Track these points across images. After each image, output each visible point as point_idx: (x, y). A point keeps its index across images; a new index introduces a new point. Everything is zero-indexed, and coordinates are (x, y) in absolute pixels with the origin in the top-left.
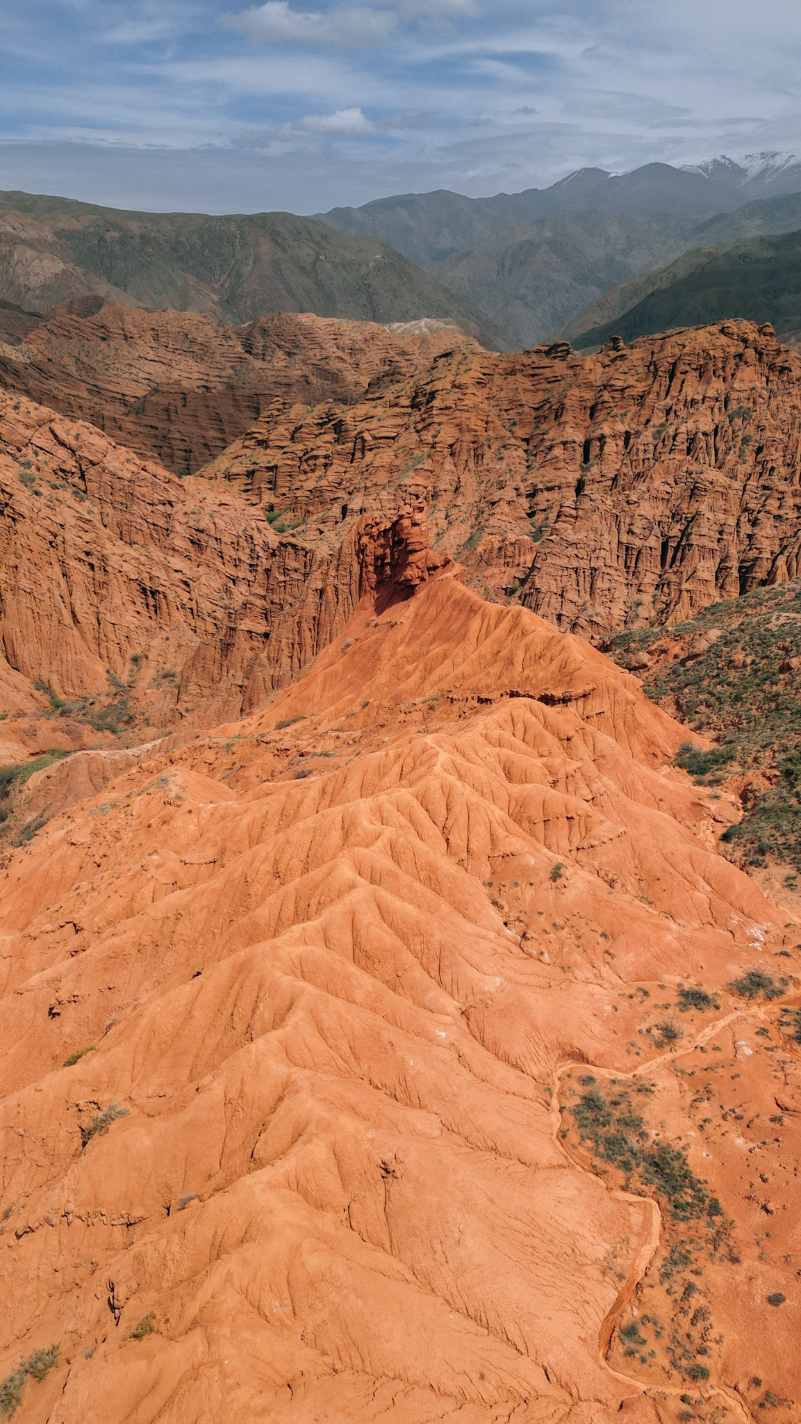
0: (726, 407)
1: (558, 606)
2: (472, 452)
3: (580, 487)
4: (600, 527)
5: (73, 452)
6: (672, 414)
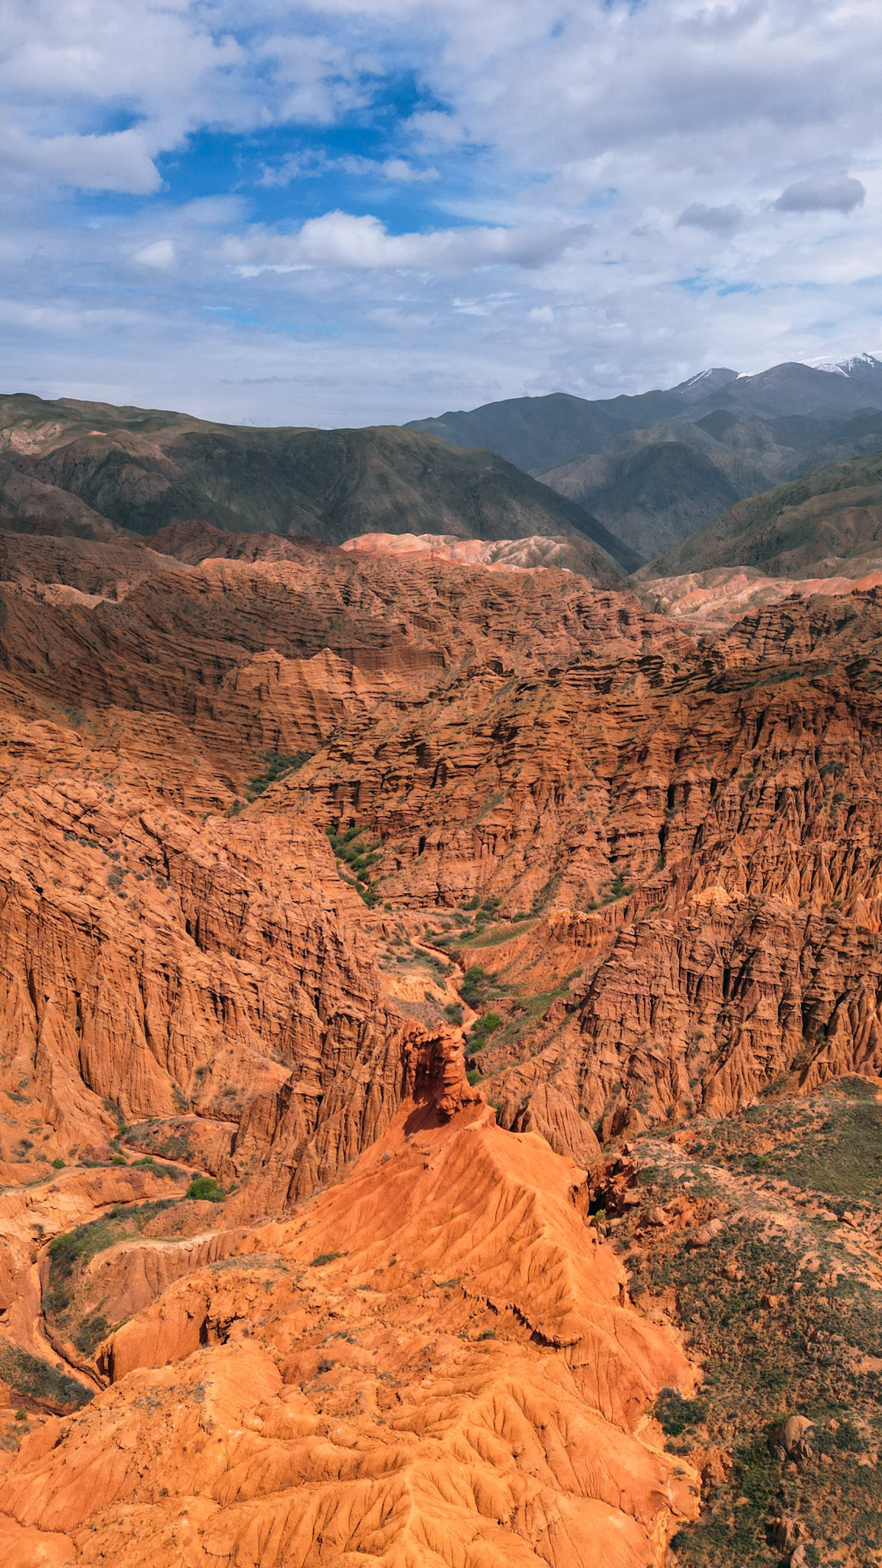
0: (817, 759)
1: (617, 1035)
2: (553, 792)
3: (663, 834)
4: (660, 954)
5: (160, 841)
6: (760, 765)
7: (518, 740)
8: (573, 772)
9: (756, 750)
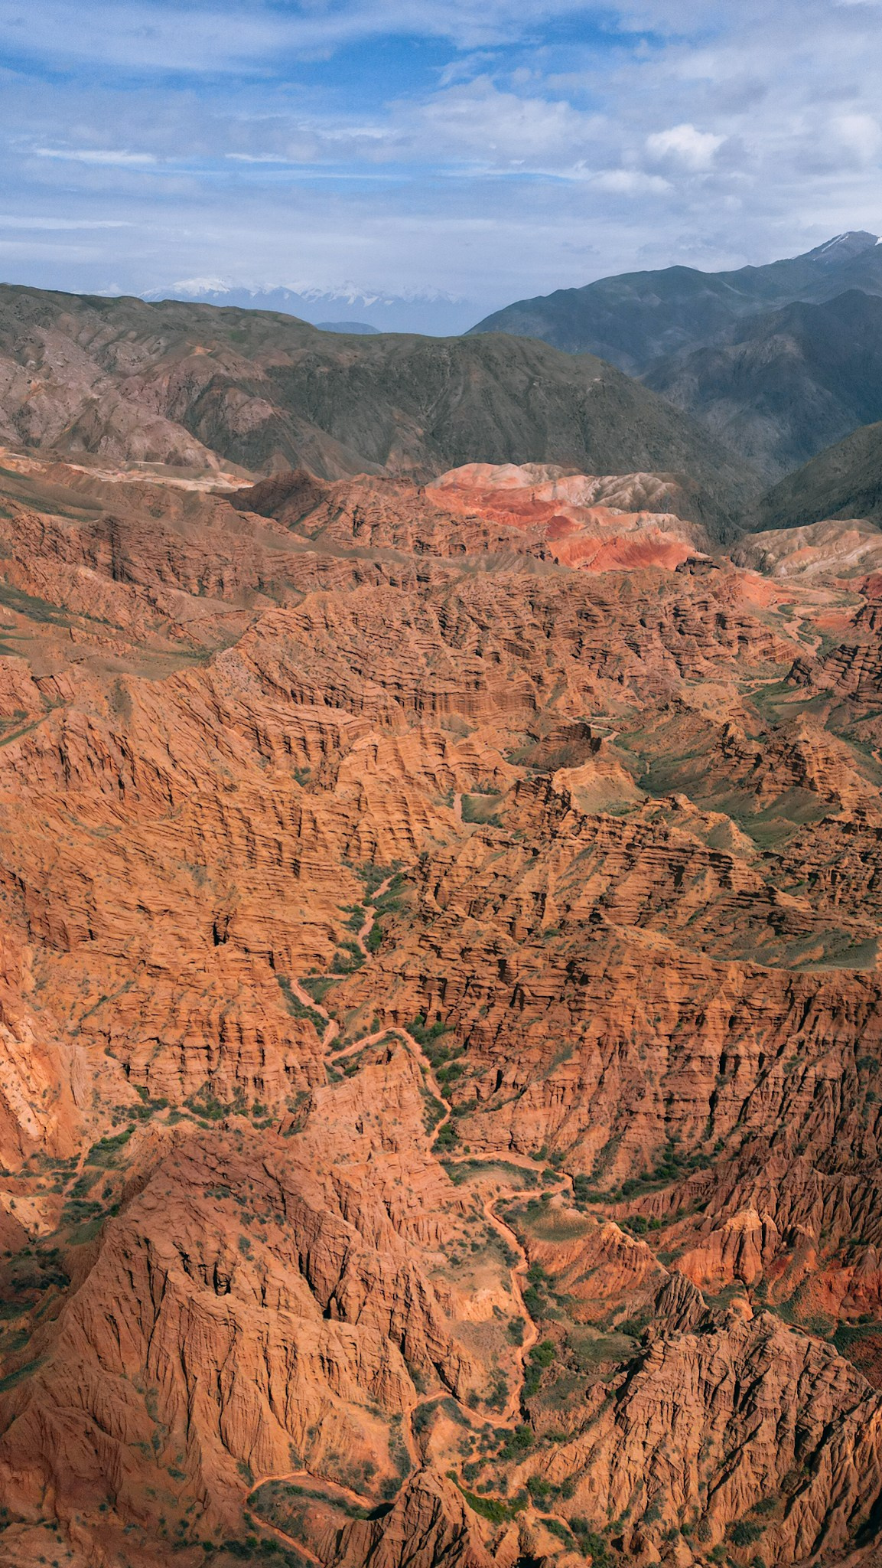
0: (856, 1051)
2: (618, 1047)
3: (713, 1100)
4: (683, 1368)
6: (804, 1050)
7: (588, 989)
8: (637, 1027)
9: (802, 1034)
